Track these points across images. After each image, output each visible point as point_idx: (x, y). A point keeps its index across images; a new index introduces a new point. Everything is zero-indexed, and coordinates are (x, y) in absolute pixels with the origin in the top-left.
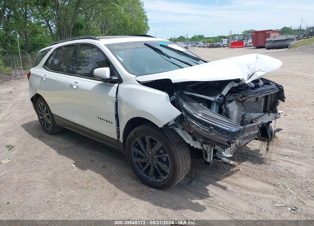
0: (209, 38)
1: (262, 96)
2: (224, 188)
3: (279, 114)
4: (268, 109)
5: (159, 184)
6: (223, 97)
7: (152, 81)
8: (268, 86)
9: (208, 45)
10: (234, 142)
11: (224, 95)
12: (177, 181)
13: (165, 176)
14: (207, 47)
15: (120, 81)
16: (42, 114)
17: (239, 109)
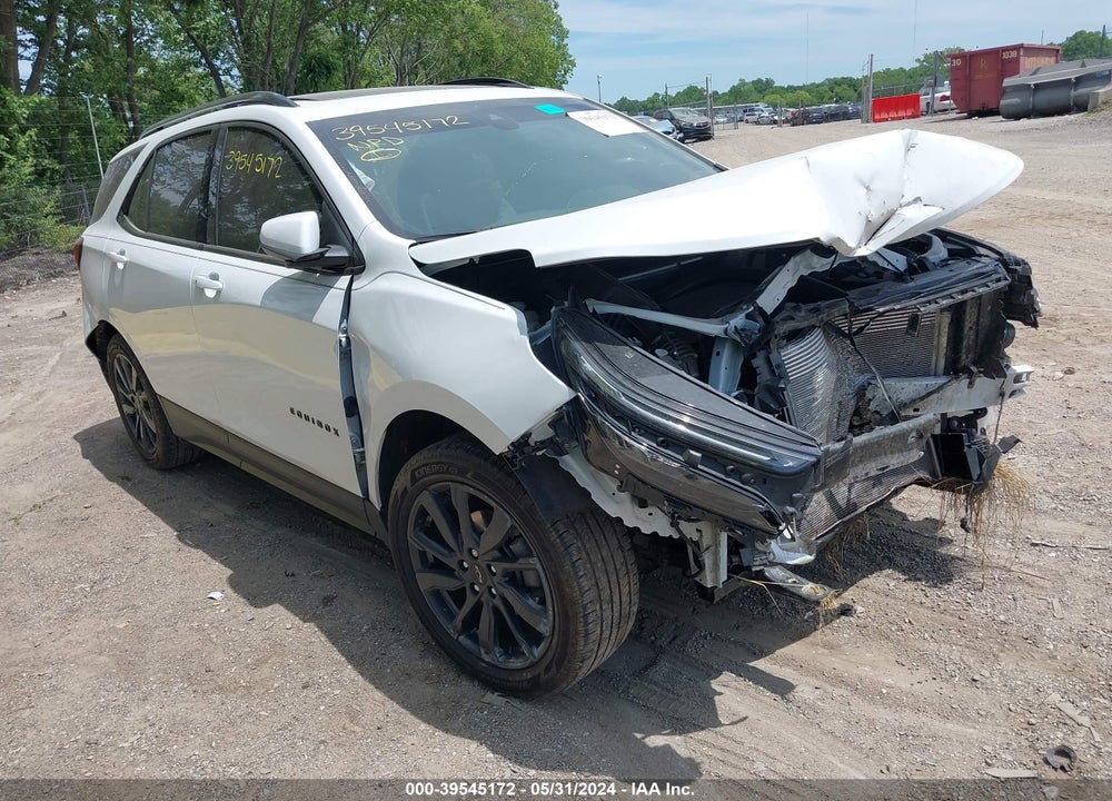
0: (792, 89)
1: (933, 306)
2: (782, 688)
3: (1018, 378)
4: (965, 358)
5: (517, 679)
6: (760, 319)
7: (471, 259)
8: (963, 264)
9: (789, 115)
10: (792, 514)
11: (769, 311)
12: (580, 668)
13: (538, 645)
14: (787, 121)
15: (355, 264)
16: (129, 397)
17: (838, 367)
